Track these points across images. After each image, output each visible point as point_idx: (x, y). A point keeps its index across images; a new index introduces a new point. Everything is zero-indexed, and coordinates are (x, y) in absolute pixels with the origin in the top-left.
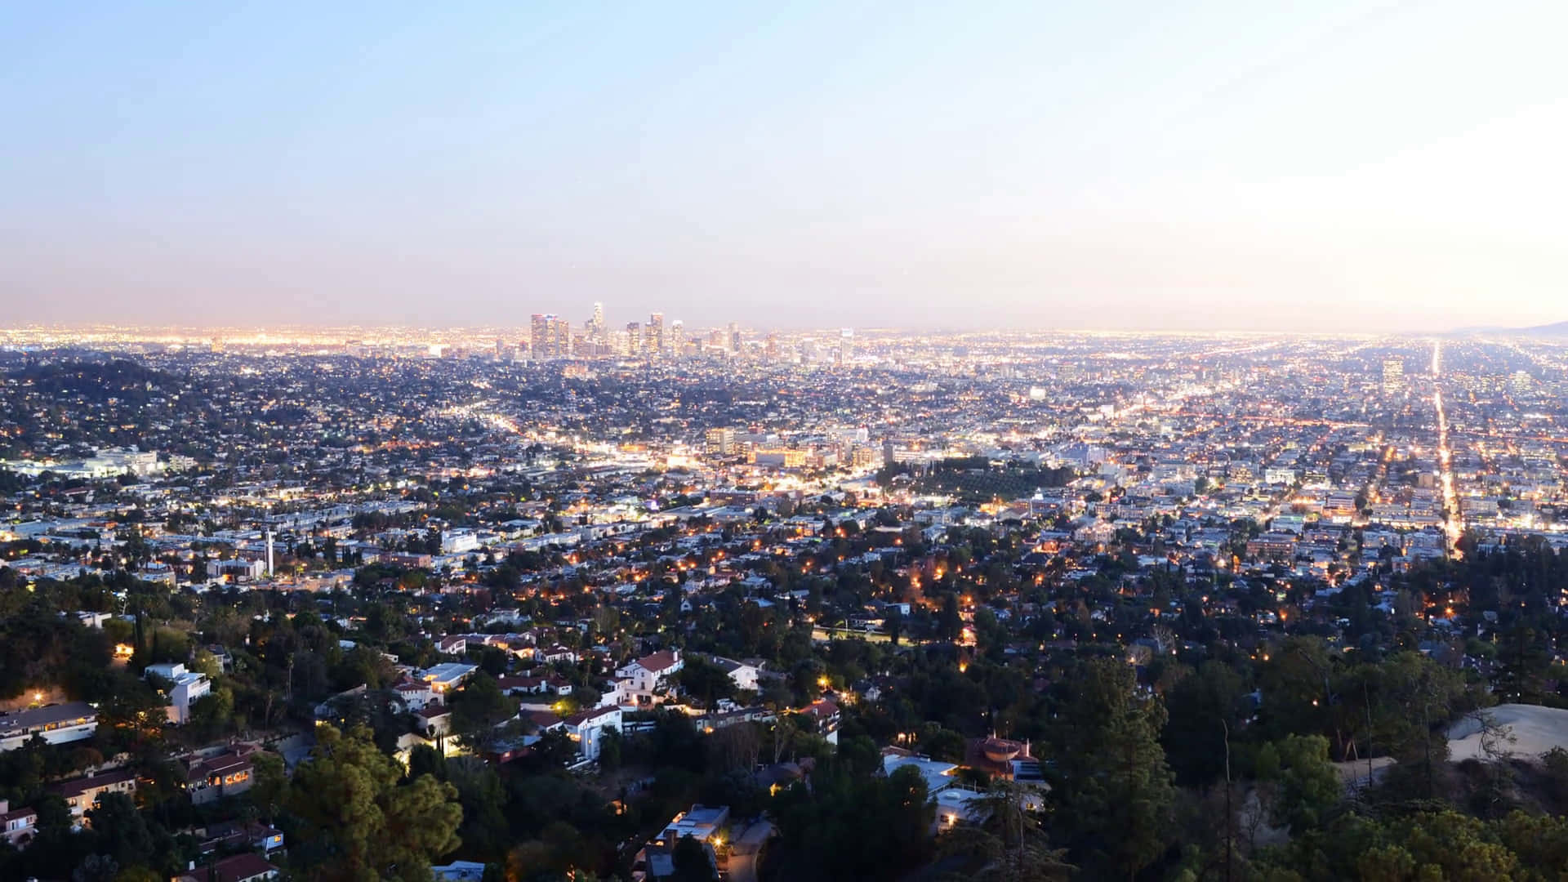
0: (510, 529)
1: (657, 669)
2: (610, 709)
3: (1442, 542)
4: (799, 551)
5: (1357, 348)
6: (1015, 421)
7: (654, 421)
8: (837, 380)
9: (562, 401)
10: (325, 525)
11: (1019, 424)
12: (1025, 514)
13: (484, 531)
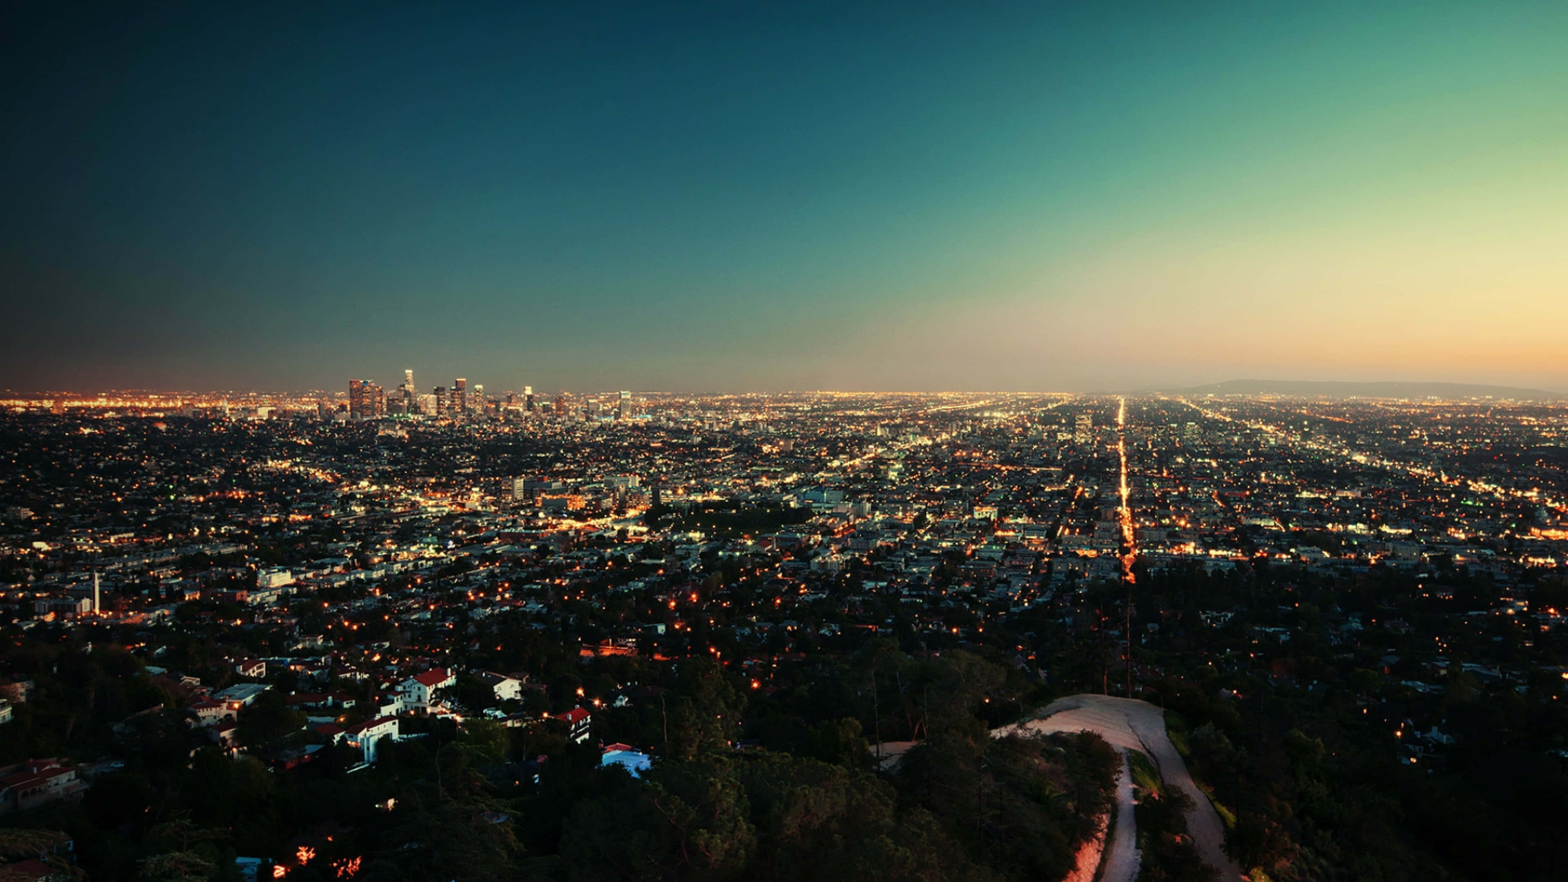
0: (323, 566)
1: (431, 684)
2: (389, 718)
3: (1119, 568)
4: (575, 581)
5: (1055, 405)
6: (766, 468)
7: (456, 471)
8: (617, 435)
9: (376, 455)
10: (151, 566)
11: (769, 471)
12: (770, 547)
13: (298, 569)
